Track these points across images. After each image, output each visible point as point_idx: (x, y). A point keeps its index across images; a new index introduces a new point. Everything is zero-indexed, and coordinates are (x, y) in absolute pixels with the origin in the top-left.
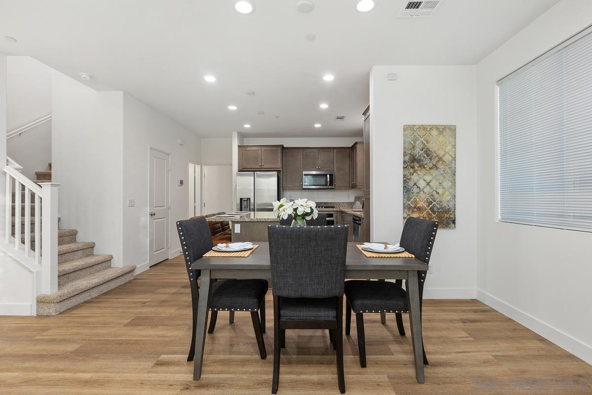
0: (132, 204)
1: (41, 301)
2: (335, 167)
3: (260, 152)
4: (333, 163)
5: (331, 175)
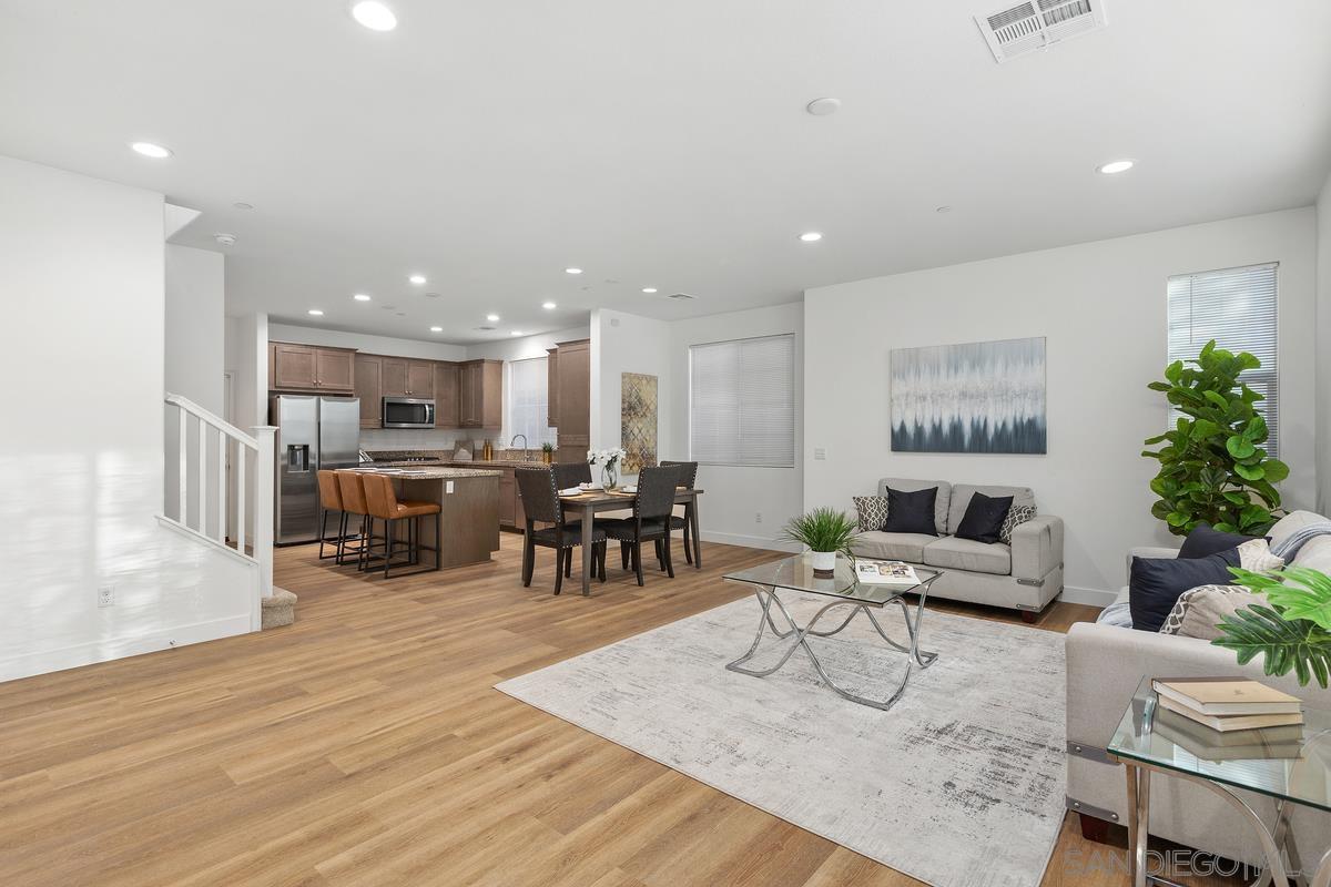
1: (267, 608)
2: (435, 393)
3: (313, 358)
4: (431, 386)
5: (430, 406)
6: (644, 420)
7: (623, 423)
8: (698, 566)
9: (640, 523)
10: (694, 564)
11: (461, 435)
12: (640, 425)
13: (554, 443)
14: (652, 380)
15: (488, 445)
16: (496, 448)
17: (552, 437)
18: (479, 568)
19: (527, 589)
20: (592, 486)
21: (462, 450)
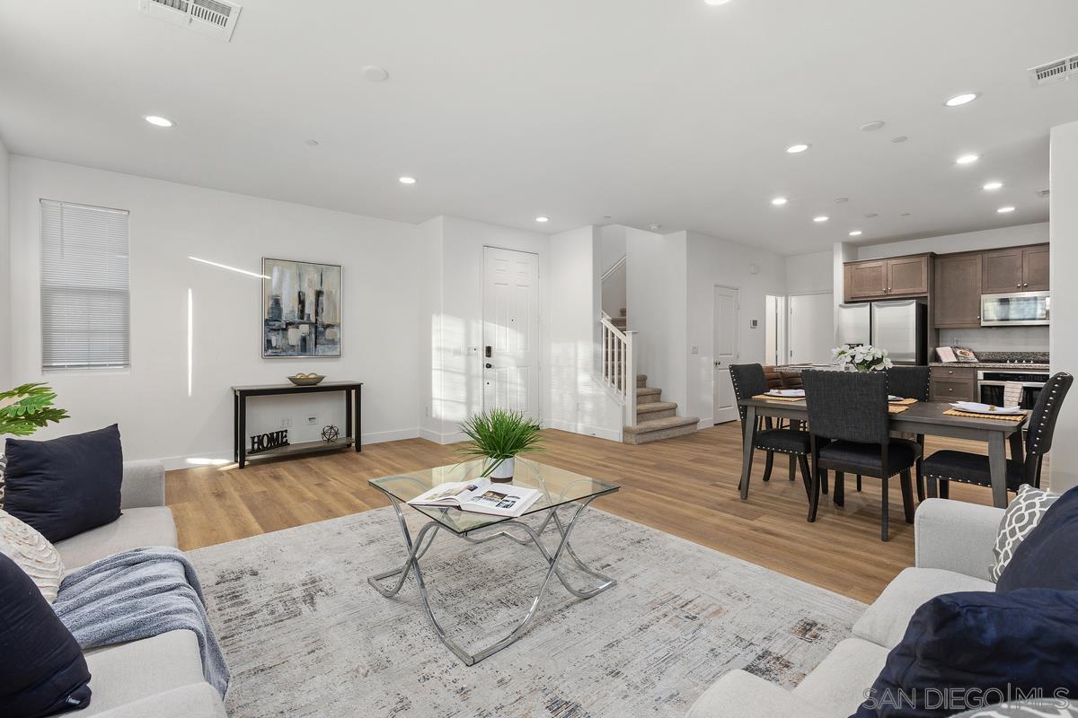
0: (695, 351)
3: (884, 269)
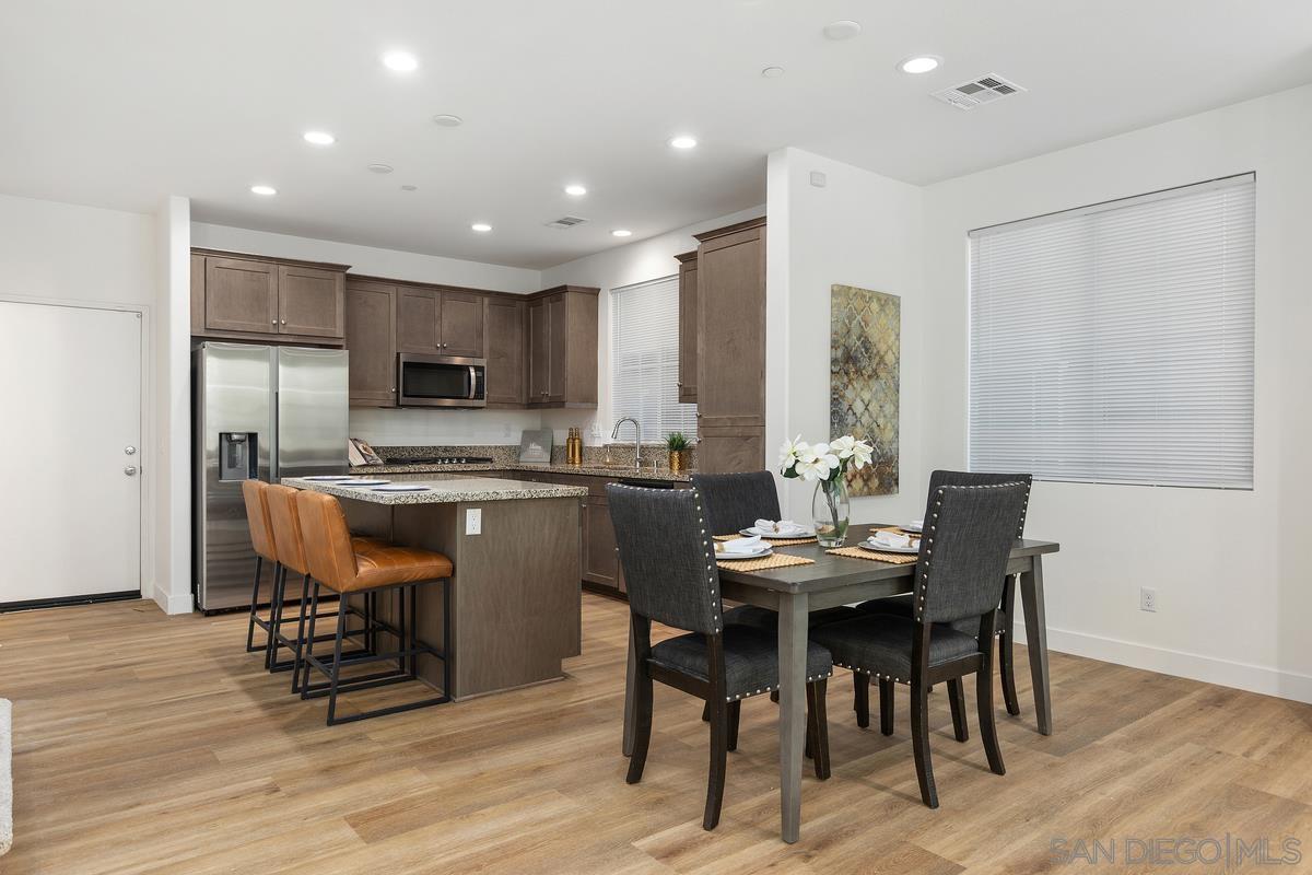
2: (486, 347)
3: (272, 281)
4: (481, 335)
5: (478, 369)
6: (874, 385)
7: (834, 390)
8: (1043, 728)
9: (926, 634)
10: (1032, 720)
11: (531, 420)
12: (866, 396)
13: (689, 429)
14: (889, 303)
15: (574, 436)
16: (588, 443)
17: (686, 422)
18: (536, 699)
19: (634, 788)
20: (787, 528)
21: (533, 446)
